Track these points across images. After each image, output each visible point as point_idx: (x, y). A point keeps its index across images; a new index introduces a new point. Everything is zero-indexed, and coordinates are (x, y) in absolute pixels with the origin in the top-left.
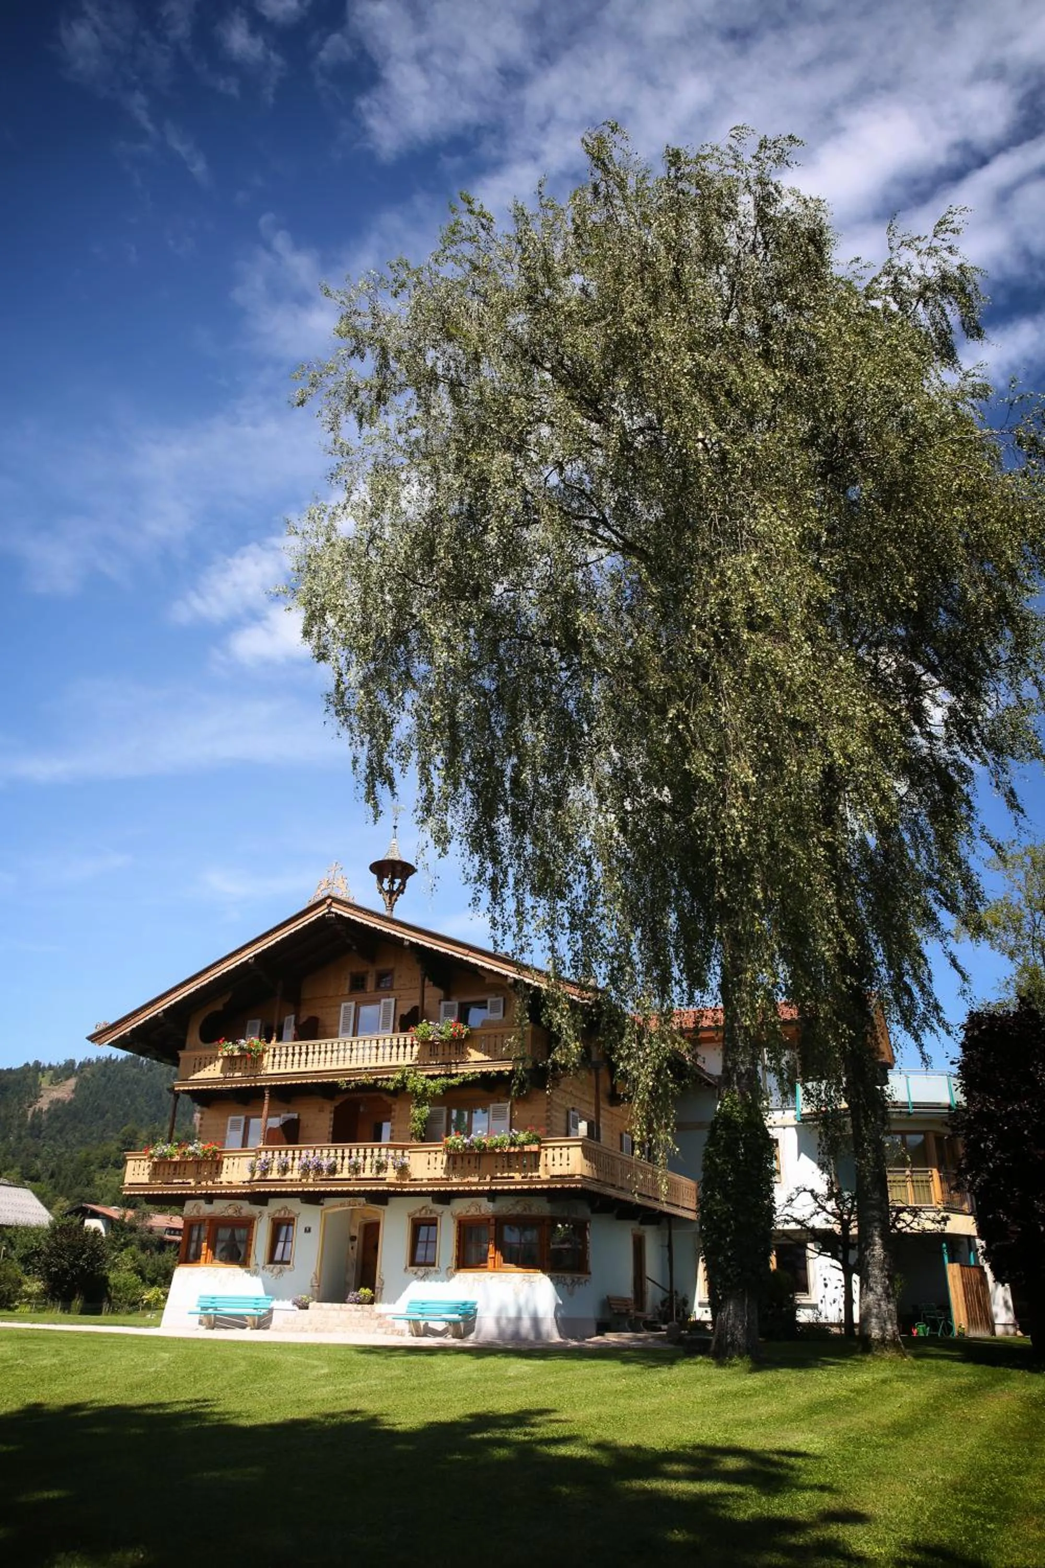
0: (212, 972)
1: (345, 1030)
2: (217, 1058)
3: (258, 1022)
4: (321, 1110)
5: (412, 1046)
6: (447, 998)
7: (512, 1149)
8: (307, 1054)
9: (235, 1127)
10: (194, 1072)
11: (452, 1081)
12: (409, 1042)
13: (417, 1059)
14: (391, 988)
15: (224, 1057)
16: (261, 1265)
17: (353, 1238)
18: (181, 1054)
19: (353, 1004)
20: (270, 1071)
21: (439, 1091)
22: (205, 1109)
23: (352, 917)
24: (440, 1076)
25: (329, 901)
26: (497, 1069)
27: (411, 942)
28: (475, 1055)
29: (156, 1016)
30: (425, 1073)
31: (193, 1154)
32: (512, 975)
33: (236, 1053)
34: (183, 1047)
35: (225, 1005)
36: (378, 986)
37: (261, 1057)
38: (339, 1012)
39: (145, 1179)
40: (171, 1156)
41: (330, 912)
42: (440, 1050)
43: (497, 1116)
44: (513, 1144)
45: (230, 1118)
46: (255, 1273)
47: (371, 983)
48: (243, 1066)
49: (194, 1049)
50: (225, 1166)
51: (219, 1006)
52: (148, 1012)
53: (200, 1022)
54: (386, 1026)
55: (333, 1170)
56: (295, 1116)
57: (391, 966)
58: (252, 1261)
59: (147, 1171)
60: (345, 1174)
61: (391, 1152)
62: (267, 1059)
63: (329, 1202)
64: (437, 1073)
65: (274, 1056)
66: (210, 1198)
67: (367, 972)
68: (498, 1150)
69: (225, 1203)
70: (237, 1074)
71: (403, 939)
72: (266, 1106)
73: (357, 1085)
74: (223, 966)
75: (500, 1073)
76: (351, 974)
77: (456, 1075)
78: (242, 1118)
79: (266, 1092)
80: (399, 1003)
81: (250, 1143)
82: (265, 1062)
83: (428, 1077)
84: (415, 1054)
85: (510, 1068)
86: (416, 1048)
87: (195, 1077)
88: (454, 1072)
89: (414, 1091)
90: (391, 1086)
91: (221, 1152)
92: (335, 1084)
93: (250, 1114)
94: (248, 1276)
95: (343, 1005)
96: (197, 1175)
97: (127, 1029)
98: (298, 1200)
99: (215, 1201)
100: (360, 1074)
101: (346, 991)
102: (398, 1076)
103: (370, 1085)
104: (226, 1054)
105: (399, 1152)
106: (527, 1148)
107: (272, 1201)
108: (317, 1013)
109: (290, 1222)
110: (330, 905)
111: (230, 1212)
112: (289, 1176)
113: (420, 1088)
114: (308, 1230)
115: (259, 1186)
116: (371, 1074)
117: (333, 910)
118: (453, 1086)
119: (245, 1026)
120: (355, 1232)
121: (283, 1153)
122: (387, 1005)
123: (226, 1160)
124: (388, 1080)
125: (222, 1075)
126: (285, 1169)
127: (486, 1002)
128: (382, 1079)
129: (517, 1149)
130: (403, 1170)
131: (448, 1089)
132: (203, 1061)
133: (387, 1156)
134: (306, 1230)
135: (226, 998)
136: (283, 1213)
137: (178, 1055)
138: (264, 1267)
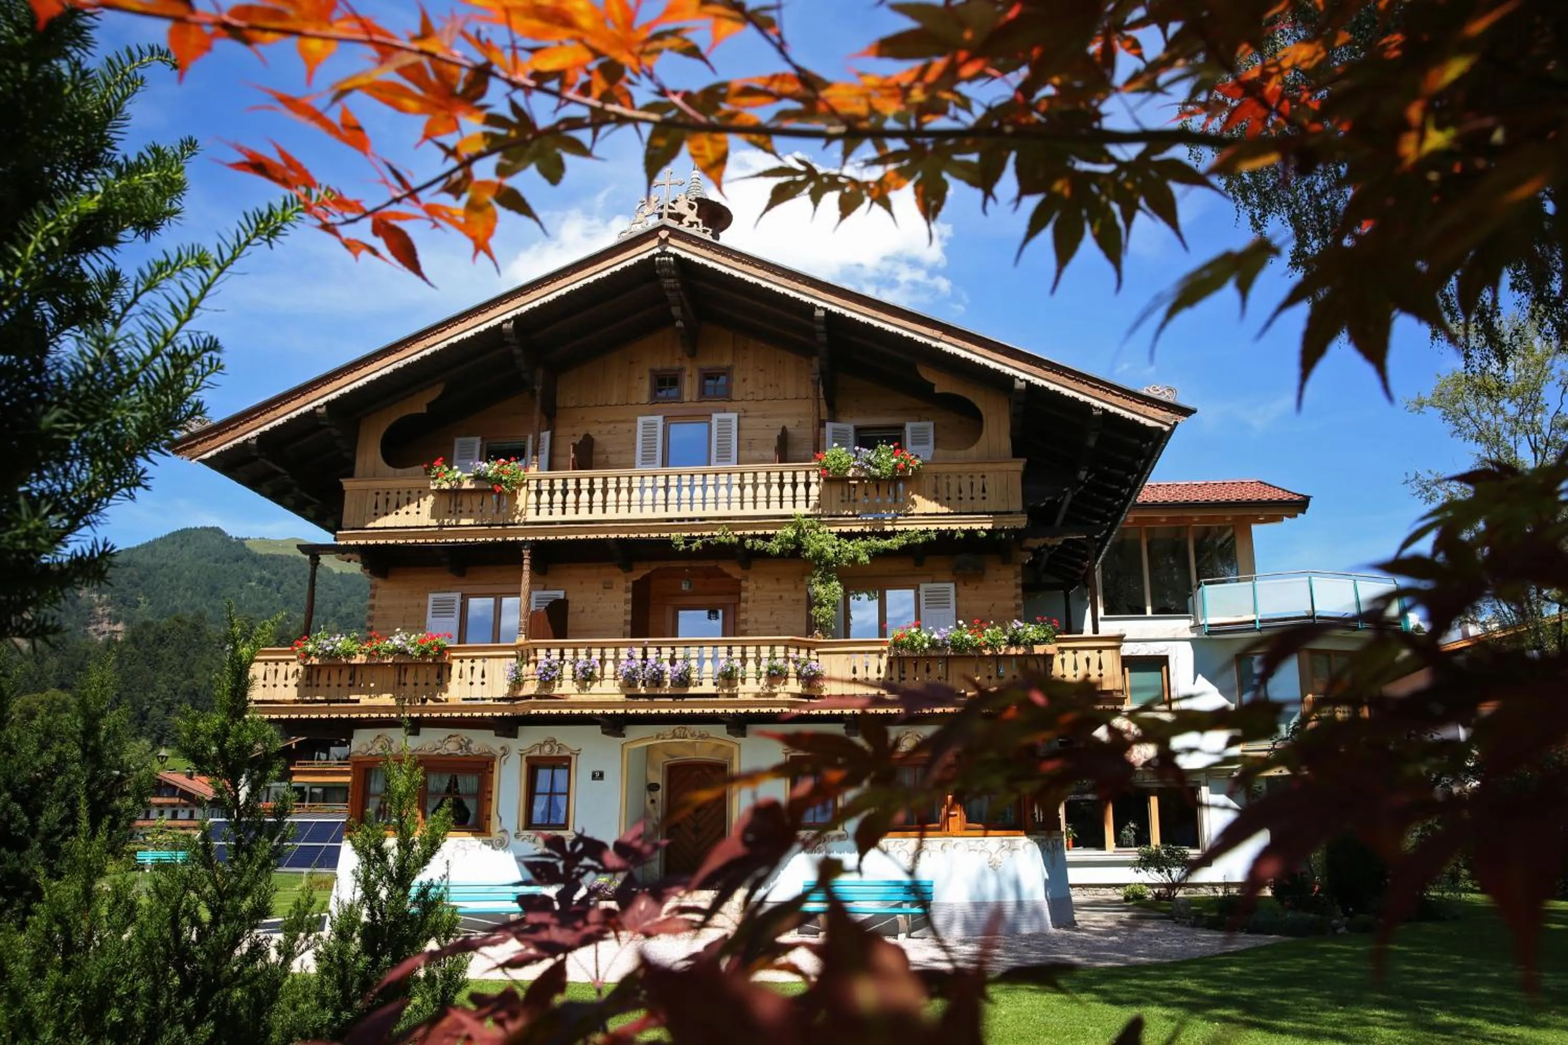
0: (428, 342)
1: (648, 459)
2: (422, 493)
3: (477, 441)
4: (608, 586)
5: (807, 485)
6: (833, 419)
7: (1013, 651)
8: (605, 491)
9: (443, 609)
10: (376, 516)
11: (885, 543)
12: (801, 478)
13: (818, 506)
14: (727, 397)
15: (440, 492)
16: (513, 830)
17: (653, 787)
18: (347, 484)
19: (659, 420)
20: (531, 516)
21: (864, 558)
22: (378, 581)
23: (711, 264)
24: (863, 535)
25: (664, 234)
26: (966, 527)
27: (828, 313)
28: (924, 505)
29: (313, 412)
30: (835, 529)
32: (1022, 376)
33: (467, 485)
34: (350, 475)
35: (429, 405)
36: (703, 394)
37: (514, 495)
38: (633, 432)
39: (291, 693)
40: (349, 655)
41: (664, 254)
42: (860, 494)
43: (937, 601)
44: (1014, 641)
45: (432, 597)
46: (502, 845)
47: (689, 387)
48: (476, 508)
49: (375, 475)
50: (455, 672)
51: (418, 405)
52: (294, 404)
53: (383, 431)
54: (724, 456)
55: (683, 680)
56: (561, 594)
57: (727, 362)
58: (495, 826)
59: (292, 681)
60: (708, 687)
61: (792, 652)
62: (524, 499)
63: (634, 732)
64: (857, 529)
65: (539, 493)
66: (416, 726)
67: (681, 370)
68: (987, 652)
69: (442, 733)
70: (464, 522)
71: (813, 307)
72: (526, 576)
73: (706, 545)
74: (449, 332)
75: (971, 533)
76: (652, 371)
77: (893, 533)
78: (457, 596)
79: (526, 553)
80: (745, 421)
81: (469, 639)
82: (521, 501)
83: (840, 535)
84: (814, 498)
85: (988, 526)
86: (814, 490)
87: (380, 523)
88: (889, 528)
89: (820, 555)
90: (774, 547)
91: (450, 649)
92: (668, 542)
93: (468, 589)
94: (488, 848)
95: (641, 420)
96: (397, 688)
97: (251, 433)
98: (597, 729)
99: (423, 731)
100: (715, 527)
101: (645, 398)
102: (790, 532)
103: (731, 544)
104: (446, 486)
105: (803, 654)
106: (1038, 650)
107: (524, 730)
108: (593, 431)
109: (562, 763)
110: (664, 242)
111: (451, 747)
112: (596, 687)
113: (830, 552)
114: (598, 776)
115: (534, 706)
116: (733, 527)
117: (670, 250)
118: (888, 553)
119: (452, 445)
120: (658, 778)
122: (724, 426)
123: (456, 664)
124: (767, 538)
125: (434, 522)
126: (586, 678)
127: (901, 428)
128: (755, 537)
129: (1021, 651)
130: (811, 680)
131: (878, 555)
132: (393, 498)
133: (787, 659)
134: (594, 777)
135: (433, 393)
136: (547, 749)
137: (341, 485)
138: (517, 836)
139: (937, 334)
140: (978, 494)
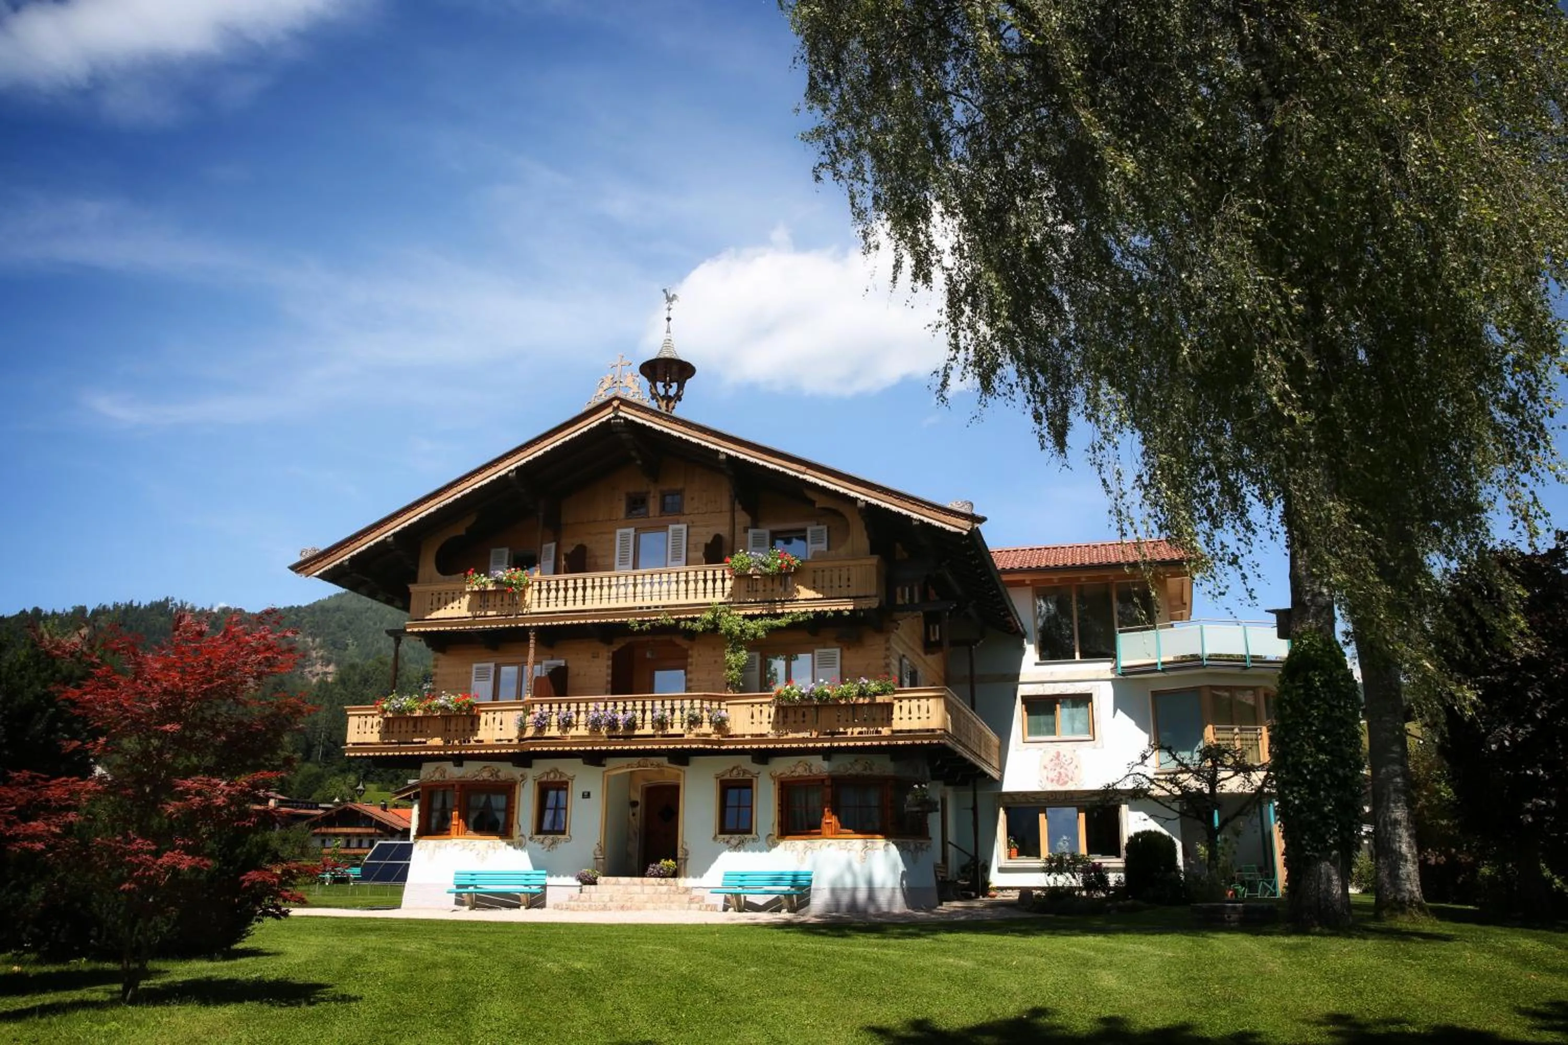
0: (460, 488)
1: (623, 562)
2: (462, 593)
3: (506, 551)
4: (596, 656)
5: (723, 580)
6: (755, 526)
7: (861, 701)
8: (584, 589)
9: (482, 676)
10: (432, 610)
11: (776, 622)
12: (719, 575)
13: (730, 595)
14: (680, 512)
15: (473, 593)
16: (528, 835)
17: (634, 804)
18: (413, 588)
19: (631, 531)
20: (535, 609)
21: (761, 634)
22: (439, 655)
23: (648, 424)
24: (761, 616)
25: (616, 403)
26: (834, 608)
27: (728, 455)
28: (805, 593)
29: (384, 541)
30: (742, 613)
31: (444, 708)
32: (862, 497)
33: (490, 587)
34: (415, 581)
35: (468, 530)
36: (663, 509)
37: (523, 593)
38: (613, 541)
39: (375, 738)
40: (412, 710)
41: (617, 417)
42: (760, 587)
43: (825, 662)
44: (862, 694)
45: (475, 666)
46: (520, 846)
47: (653, 506)
48: (498, 603)
49: (430, 581)
50: (482, 722)
51: (459, 530)
52: (372, 536)
53: (436, 548)
54: (676, 557)
55: (631, 725)
56: (562, 663)
57: (679, 486)
58: (516, 832)
59: (376, 729)
60: (648, 730)
61: (706, 704)
62: (530, 596)
63: (611, 762)
64: (757, 612)
65: (540, 591)
66: (459, 760)
67: (648, 493)
68: (843, 702)
69: (478, 765)
70: (489, 613)
71: (717, 452)
72: (532, 652)
73: (653, 626)
74: (473, 481)
75: (838, 613)
76: (628, 494)
77: (783, 614)
78: (492, 665)
79: (532, 634)
80: (691, 530)
81: (501, 696)
82: (528, 598)
83: (745, 617)
84: (728, 590)
85: (851, 607)
86: (728, 584)
87: (435, 615)
88: (779, 611)
89: (730, 632)
90: (698, 626)
91: (478, 705)
92: (625, 625)
93: (500, 660)
94: (510, 848)
95: (619, 532)
96: (445, 734)
97: (345, 556)
98: (580, 761)
99: (465, 763)
100: (658, 613)
101: (622, 515)
102: (709, 616)
103: (670, 626)
104: (476, 588)
105: (715, 705)
106: (879, 699)
107: (536, 762)
108: (586, 541)
109: (562, 786)
110: (617, 409)
111: (485, 775)
112: (573, 732)
113: (737, 630)
114: (586, 795)
115: (532, 745)
116: (671, 613)
117: (621, 414)
118: (779, 628)
119: (489, 554)
120: (637, 797)
121: (564, 706)
122: (677, 533)
123: (483, 715)
124: (694, 620)
125: (469, 614)
126: (566, 724)
127: (805, 530)
128: (686, 619)
129: (867, 701)
130: (720, 725)
131: (772, 630)
132: (443, 596)
133: (702, 709)
134: (584, 796)
135: (470, 521)
136: (552, 775)
137: (408, 589)
138: (531, 839)
139: (803, 469)
140: (844, 583)
